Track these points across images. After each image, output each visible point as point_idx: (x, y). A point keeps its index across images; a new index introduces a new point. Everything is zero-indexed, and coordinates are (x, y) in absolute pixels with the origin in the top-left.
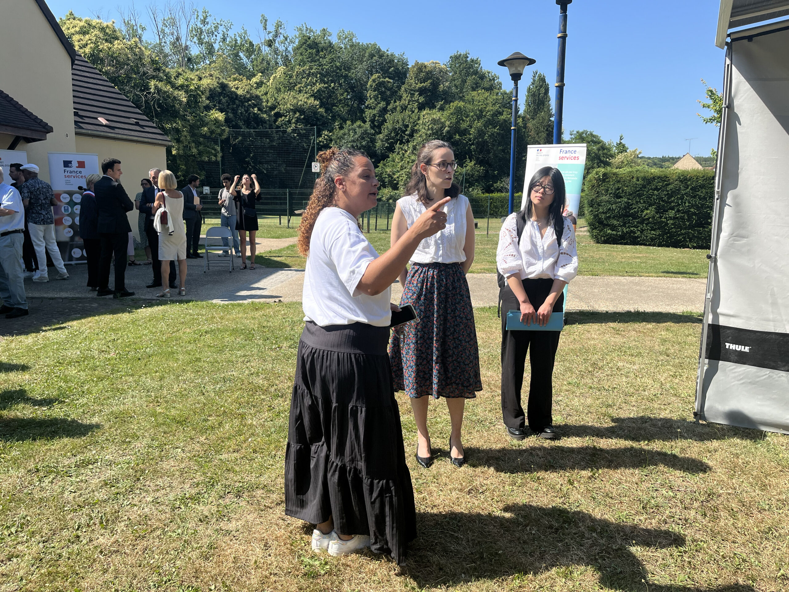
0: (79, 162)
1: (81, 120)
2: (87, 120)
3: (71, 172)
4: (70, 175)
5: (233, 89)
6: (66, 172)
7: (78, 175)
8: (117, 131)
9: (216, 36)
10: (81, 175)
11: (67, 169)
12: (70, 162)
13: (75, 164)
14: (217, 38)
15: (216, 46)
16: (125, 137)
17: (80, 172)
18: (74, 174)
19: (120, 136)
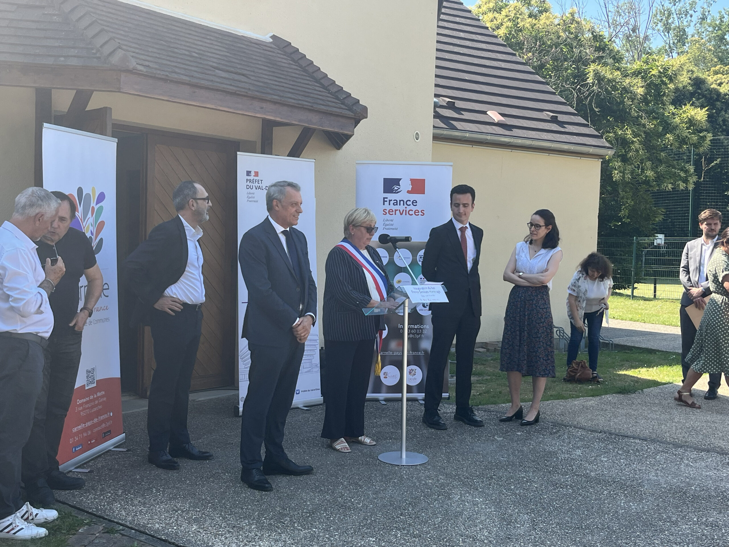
0: (414, 182)
1: (456, 116)
2: (467, 116)
3: (396, 203)
4: (394, 208)
5: (714, 86)
6: (387, 203)
7: (409, 208)
8: (516, 132)
9: (691, 16)
10: (414, 208)
11: (390, 196)
12: (397, 181)
13: (405, 185)
14: (693, 19)
15: (690, 31)
16: (528, 142)
17: (414, 202)
18: (401, 207)
19: (519, 141)
